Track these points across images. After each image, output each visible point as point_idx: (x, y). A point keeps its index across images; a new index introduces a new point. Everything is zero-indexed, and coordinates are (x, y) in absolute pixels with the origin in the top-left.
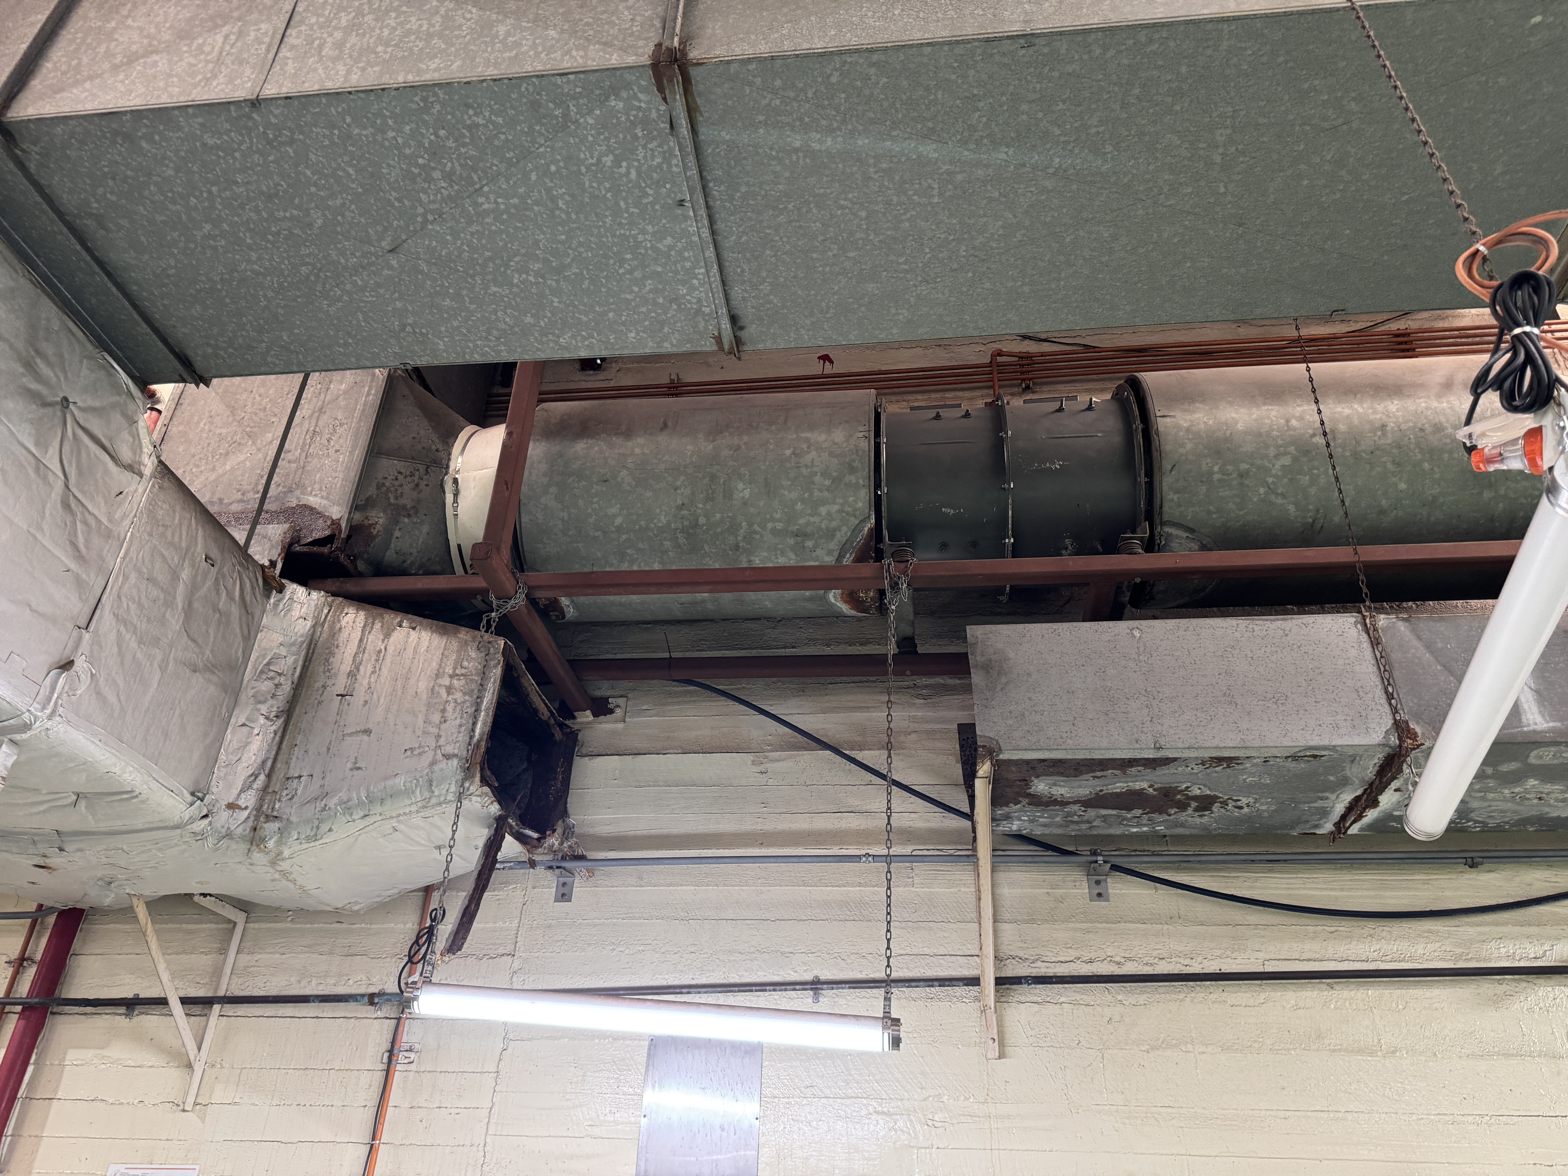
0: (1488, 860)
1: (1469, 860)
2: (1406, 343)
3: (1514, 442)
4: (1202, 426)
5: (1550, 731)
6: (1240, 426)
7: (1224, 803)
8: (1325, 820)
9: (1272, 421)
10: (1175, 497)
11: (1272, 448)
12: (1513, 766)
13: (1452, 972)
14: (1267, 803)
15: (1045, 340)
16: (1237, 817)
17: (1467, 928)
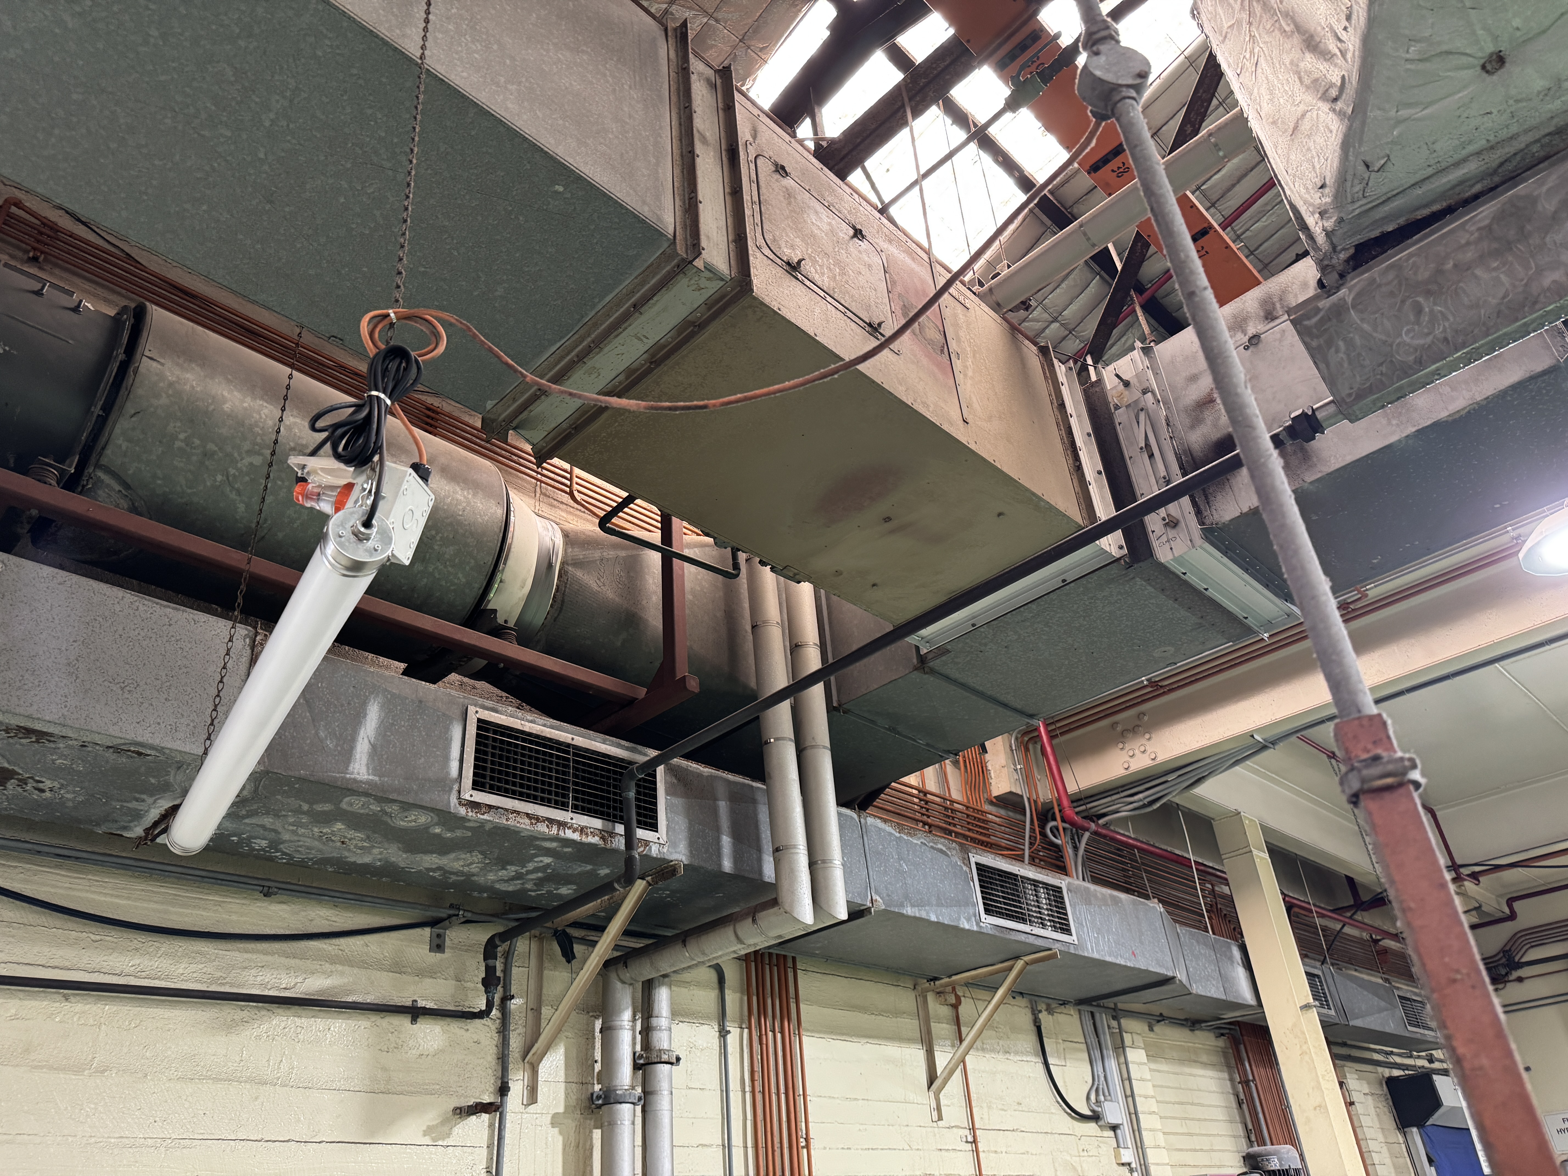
0: (283, 892)
1: (266, 889)
2: (432, 419)
3: (332, 488)
4: (187, 387)
5: (368, 782)
6: (227, 407)
7: (23, 782)
8: (136, 823)
9: (261, 418)
10: (124, 446)
11: (248, 442)
12: (327, 807)
13: (200, 994)
14: (74, 792)
15: (84, 224)
16: (36, 800)
17: (233, 953)
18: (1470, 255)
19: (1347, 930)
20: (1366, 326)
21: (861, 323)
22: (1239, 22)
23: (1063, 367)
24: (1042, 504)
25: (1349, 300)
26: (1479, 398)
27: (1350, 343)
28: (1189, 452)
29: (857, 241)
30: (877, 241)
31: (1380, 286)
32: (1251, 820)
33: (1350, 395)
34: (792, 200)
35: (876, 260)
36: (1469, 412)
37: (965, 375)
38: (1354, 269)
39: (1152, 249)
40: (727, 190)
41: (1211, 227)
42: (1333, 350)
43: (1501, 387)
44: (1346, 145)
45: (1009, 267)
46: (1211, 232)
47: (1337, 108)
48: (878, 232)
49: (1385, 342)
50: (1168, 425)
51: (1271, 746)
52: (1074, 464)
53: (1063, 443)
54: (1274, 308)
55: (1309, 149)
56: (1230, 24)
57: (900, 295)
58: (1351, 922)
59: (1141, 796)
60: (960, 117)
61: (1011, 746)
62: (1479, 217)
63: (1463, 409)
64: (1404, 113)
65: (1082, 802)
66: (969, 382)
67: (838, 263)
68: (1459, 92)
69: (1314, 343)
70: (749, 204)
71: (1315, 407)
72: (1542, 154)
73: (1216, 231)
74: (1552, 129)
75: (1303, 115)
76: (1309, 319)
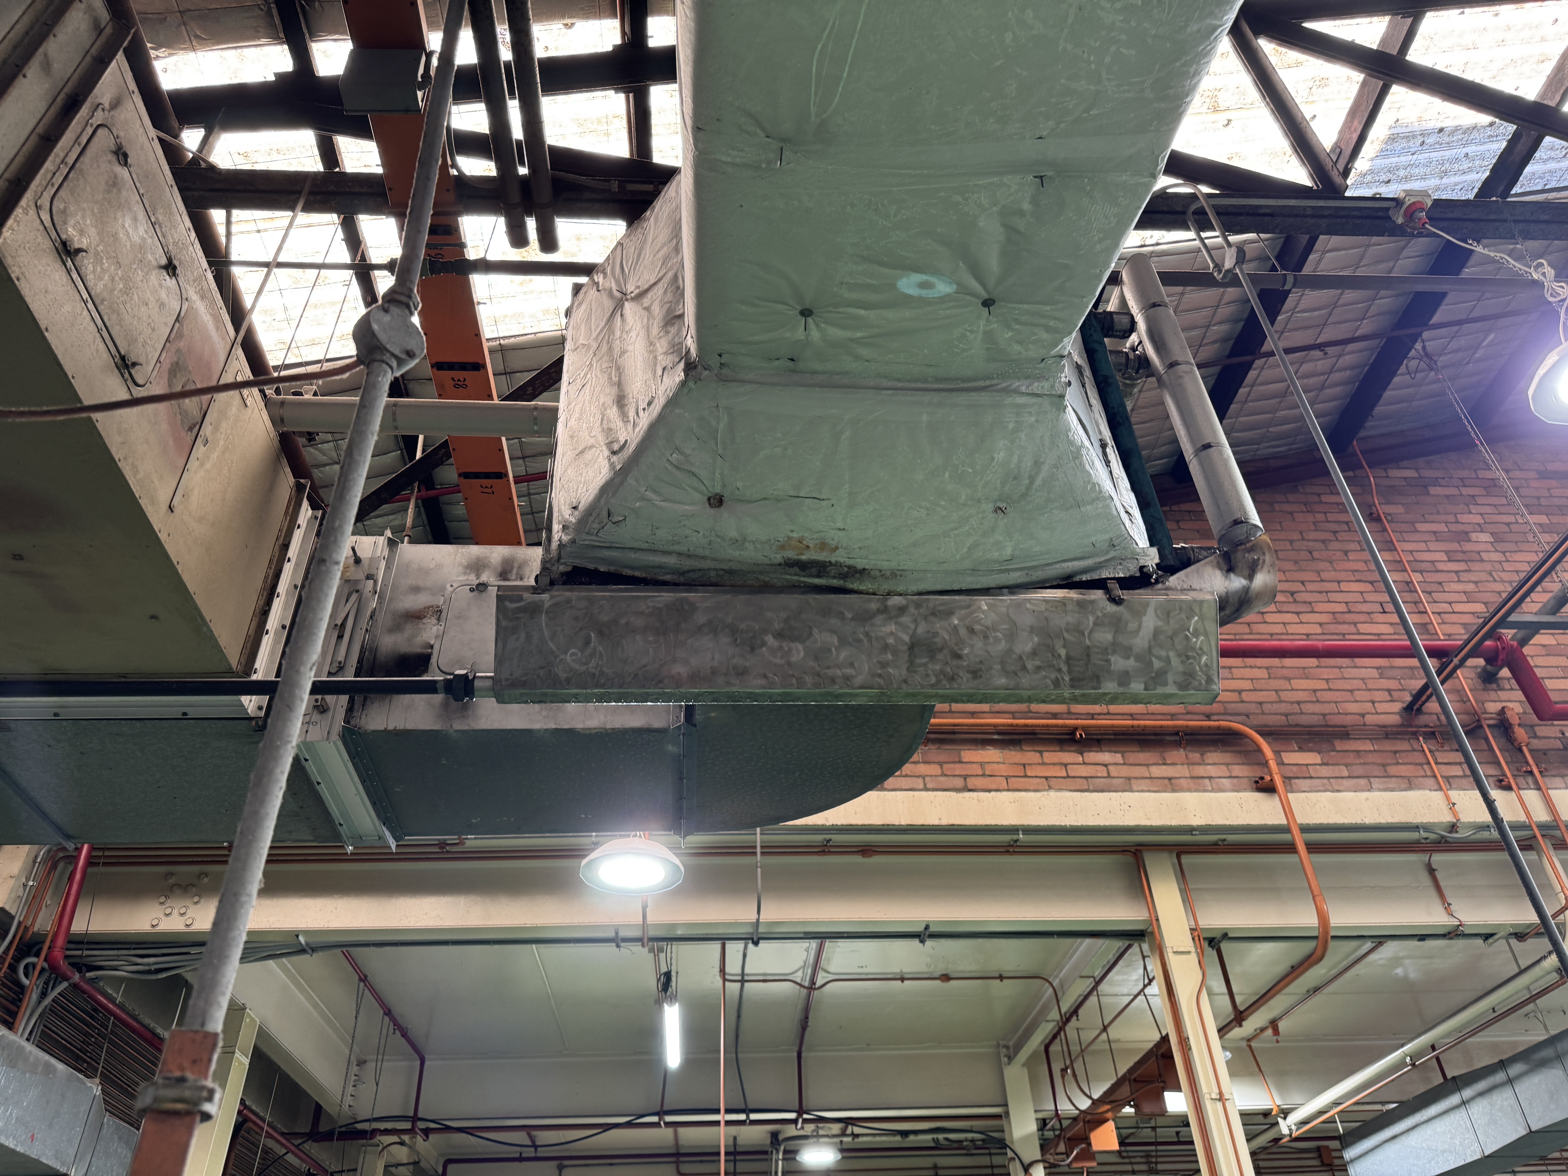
18: (639, 622)
19: (290, 1158)
20: (546, 633)
21: (113, 350)
22: (589, 346)
23: (310, 512)
24: (205, 629)
25: (547, 605)
26: (609, 726)
27: (529, 637)
28: (374, 651)
29: (165, 274)
30: (188, 287)
31: (572, 607)
32: (252, 1020)
33: (507, 680)
34: (115, 190)
35: (175, 305)
36: (597, 733)
37: (202, 465)
38: (564, 583)
39: (452, 460)
40: (40, 130)
41: (506, 475)
42: (515, 636)
43: (627, 726)
44: (607, 489)
45: (315, 394)
46: (504, 479)
47: (612, 460)
48: (194, 281)
49: (552, 652)
50: (371, 617)
51: (310, 952)
52: (264, 606)
53: (265, 582)
54: (511, 571)
55: (581, 474)
56: (584, 342)
57: (178, 351)
58: (297, 1151)
59: (152, 960)
60: (354, 240)
61: (36, 857)
62: (658, 599)
63: (595, 729)
64: (649, 494)
65: (81, 946)
66: (202, 473)
67: (126, 279)
68: (687, 504)
69: (504, 623)
70: (58, 161)
71: (478, 674)
72: (714, 580)
73: (508, 481)
74: (727, 568)
75: (591, 447)
76: (511, 601)
